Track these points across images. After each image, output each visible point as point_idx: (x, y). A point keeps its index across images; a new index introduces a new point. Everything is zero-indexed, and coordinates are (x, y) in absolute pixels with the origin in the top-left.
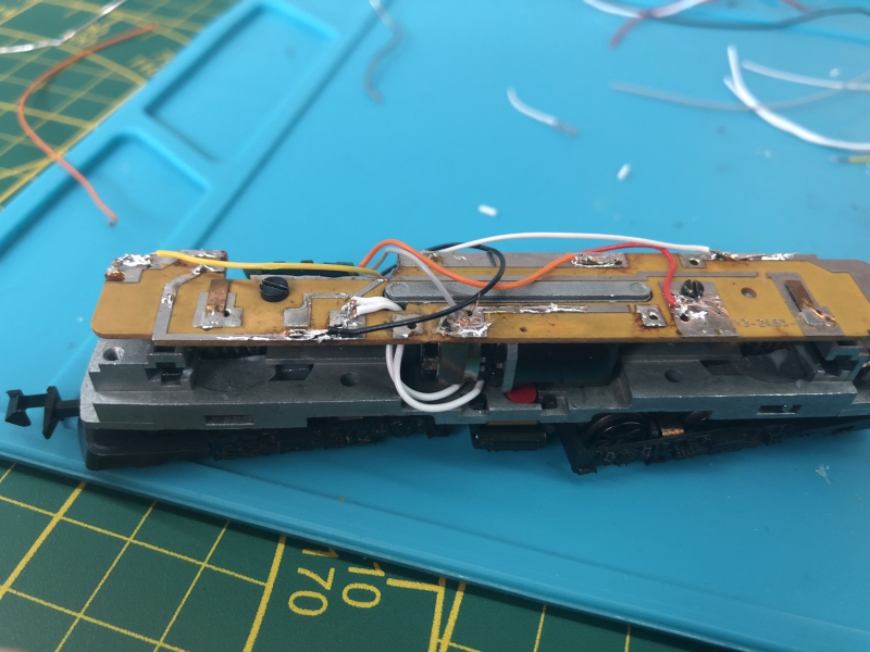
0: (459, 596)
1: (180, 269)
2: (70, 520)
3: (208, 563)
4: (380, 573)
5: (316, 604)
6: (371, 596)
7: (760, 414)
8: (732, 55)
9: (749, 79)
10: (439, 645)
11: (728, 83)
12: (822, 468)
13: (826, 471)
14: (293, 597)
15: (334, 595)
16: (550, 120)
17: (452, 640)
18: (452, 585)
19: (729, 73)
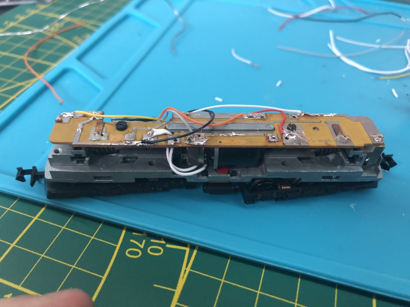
0: (195, 252)
1: (85, 118)
2: (40, 220)
3: (95, 237)
4: (163, 242)
5: (137, 253)
6: (159, 251)
7: (323, 180)
8: (331, 33)
9: (338, 44)
10: (185, 270)
11: (329, 46)
12: (352, 205)
13: (354, 206)
14: (127, 251)
15: (144, 251)
16: (249, 62)
17: (191, 269)
18: (193, 247)
19: (329, 41)
